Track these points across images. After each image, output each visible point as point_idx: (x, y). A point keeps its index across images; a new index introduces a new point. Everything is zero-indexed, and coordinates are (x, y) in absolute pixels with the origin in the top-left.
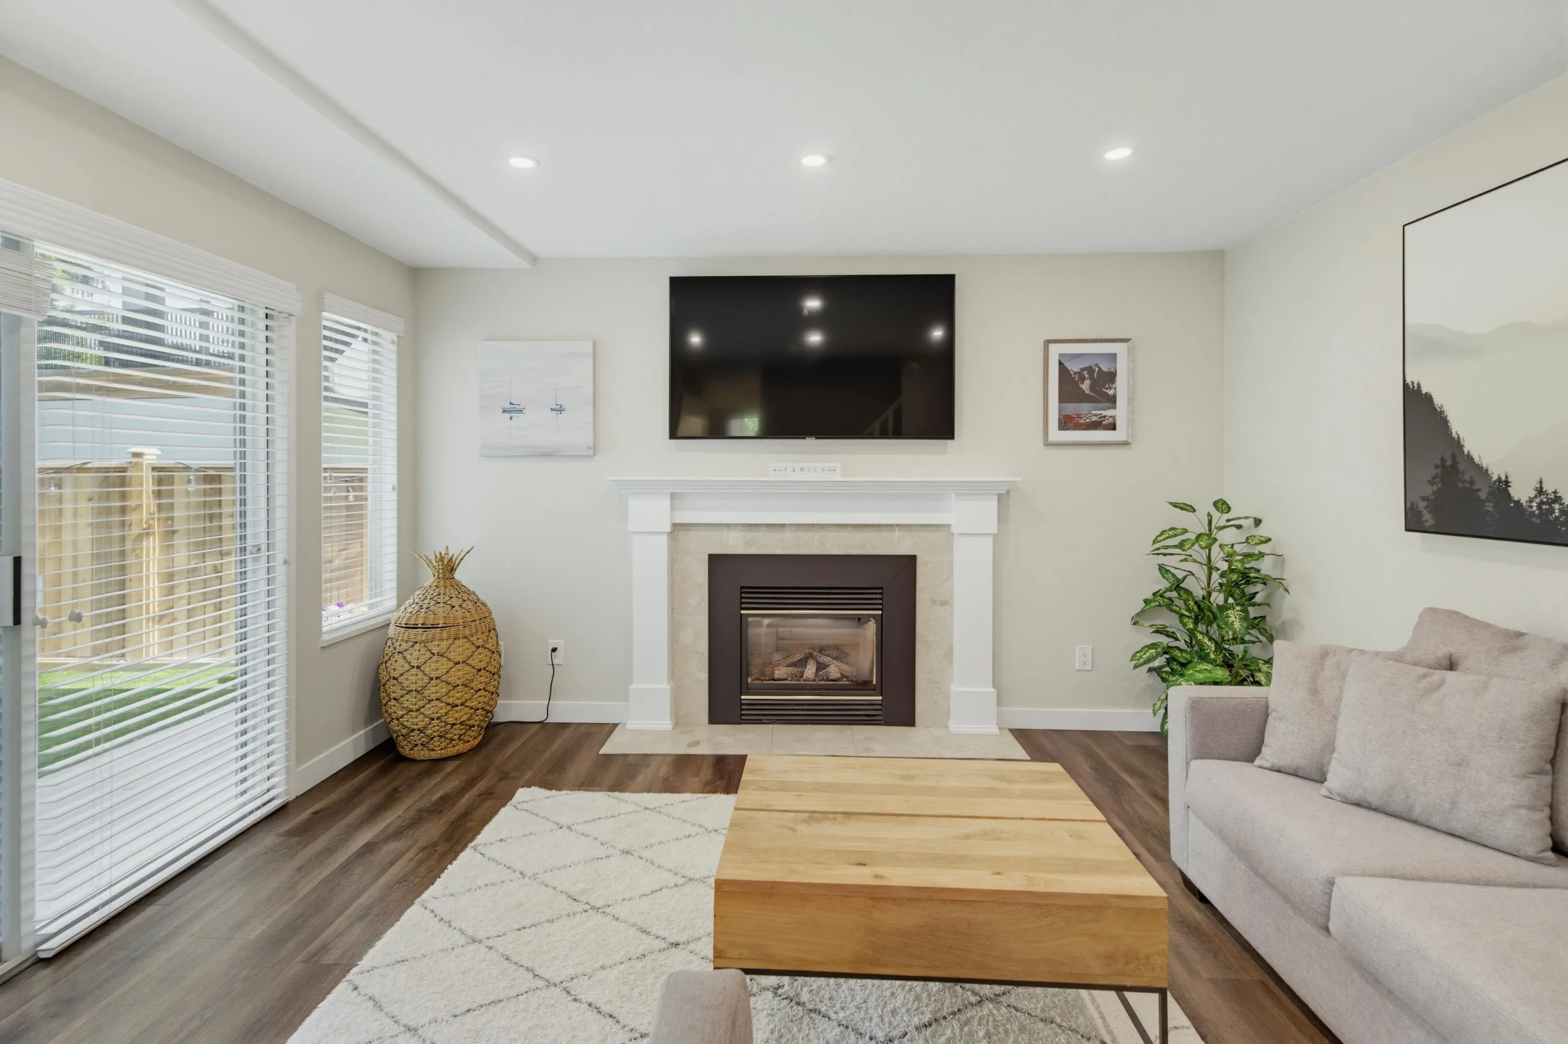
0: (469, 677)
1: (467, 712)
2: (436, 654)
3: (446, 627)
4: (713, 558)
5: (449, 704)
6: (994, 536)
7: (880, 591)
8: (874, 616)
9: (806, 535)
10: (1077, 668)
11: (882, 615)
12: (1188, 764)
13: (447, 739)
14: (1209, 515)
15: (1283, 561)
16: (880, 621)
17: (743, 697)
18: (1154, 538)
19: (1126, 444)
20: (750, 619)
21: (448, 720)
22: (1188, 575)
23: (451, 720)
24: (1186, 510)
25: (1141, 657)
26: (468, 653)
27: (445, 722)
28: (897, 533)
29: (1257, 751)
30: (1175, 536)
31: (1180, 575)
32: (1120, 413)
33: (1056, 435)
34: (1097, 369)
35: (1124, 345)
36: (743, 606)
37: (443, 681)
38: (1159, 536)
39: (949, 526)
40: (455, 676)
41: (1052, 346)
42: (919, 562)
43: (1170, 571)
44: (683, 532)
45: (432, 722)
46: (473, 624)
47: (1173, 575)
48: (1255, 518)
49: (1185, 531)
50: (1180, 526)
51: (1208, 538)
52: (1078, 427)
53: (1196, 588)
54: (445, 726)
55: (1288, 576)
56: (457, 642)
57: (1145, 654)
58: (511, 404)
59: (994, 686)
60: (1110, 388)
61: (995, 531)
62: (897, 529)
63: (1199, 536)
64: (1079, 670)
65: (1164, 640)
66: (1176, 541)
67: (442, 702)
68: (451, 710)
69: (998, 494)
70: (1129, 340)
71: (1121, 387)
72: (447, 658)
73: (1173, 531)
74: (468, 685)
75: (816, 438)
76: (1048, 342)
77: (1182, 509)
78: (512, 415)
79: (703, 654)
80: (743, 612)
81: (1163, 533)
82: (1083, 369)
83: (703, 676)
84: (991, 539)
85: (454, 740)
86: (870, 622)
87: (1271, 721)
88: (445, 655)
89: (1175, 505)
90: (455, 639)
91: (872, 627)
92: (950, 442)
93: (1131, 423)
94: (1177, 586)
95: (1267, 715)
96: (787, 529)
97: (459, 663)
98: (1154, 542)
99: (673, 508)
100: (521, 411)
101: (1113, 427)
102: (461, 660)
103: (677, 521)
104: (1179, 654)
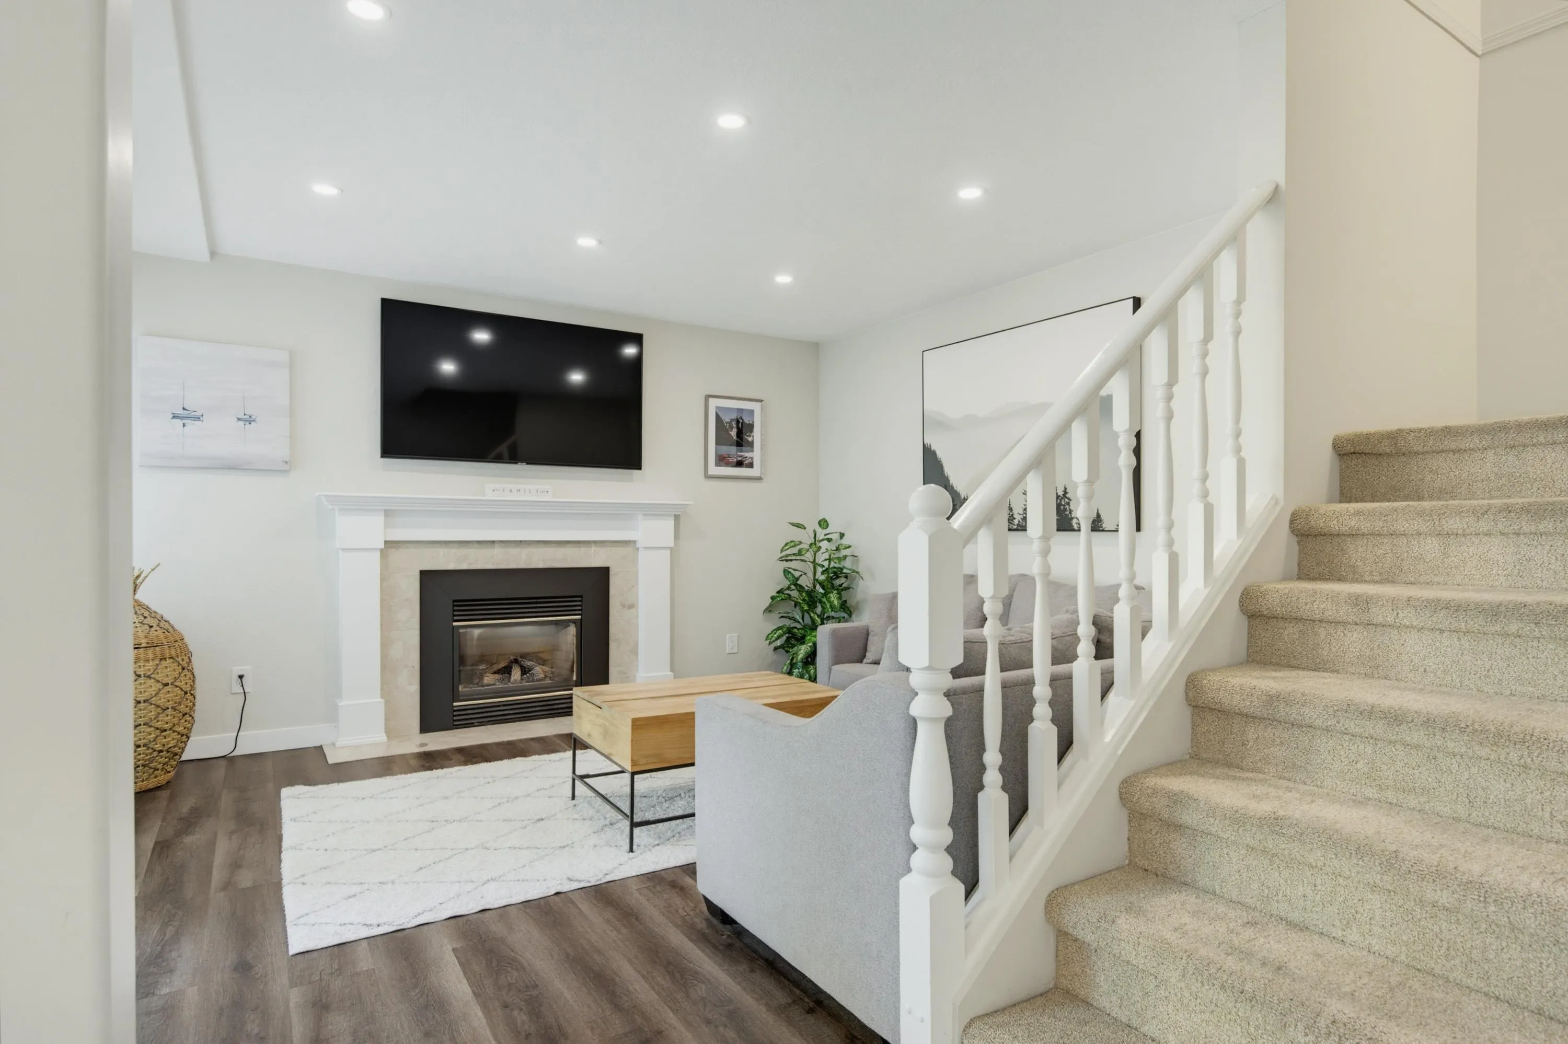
0: (177, 699)
1: (174, 737)
2: (142, 676)
3: (150, 647)
4: (424, 574)
5: (157, 729)
6: (671, 548)
7: (580, 599)
8: (574, 621)
9: (514, 551)
10: (727, 652)
11: (581, 619)
12: (830, 670)
13: (151, 768)
14: (815, 531)
15: (858, 560)
16: (580, 625)
17: (455, 704)
18: (781, 548)
19: (759, 479)
20: (461, 631)
21: (156, 746)
22: (801, 575)
23: (158, 747)
24: (800, 528)
25: (772, 637)
26: (176, 674)
27: (152, 749)
28: (593, 549)
29: (864, 656)
30: (795, 546)
31: (797, 574)
32: (756, 455)
33: (714, 470)
34: (741, 421)
35: (759, 404)
36: (455, 618)
37: (151, 704)
38: (784, 546)
39: (634, 542)
40: (164, 698)
41: (711, 400)
42: (612, 573)
43: (790, 572)
44: (393, 550)
45: (138, 749)
46: (176, 644)
47: (793, 575)
48: (840, 533)
49: (801, 543)
50: (797, 539)
51: (815, 545)
52: (728, 464)
53: (806, 582)
54: (151, 754)
55: (860, 569)
56: (163, 662)
57: (775, 634)
58: (184, 409)
59: (672, 670)
60: (750, 436)
61: (672, 544)
62: (593, 545)
63: (811, 545)
64: (729, 653)
65: (788, 623)
66: (795, 550)
67: (151, 726)
68: (160, 735)
69: (675, 515)
70: (762, 401)
71: (756, 436)
72: (155, 679)
73: (792, 544)
74: (177, 708)
75: (527, 464)
76: (708, 397)
77: (797, 527)
78: (184, 421)
79: (413, 667)
80: (455, 624)
81: (786, 544)
82: (732, 420)
83: (414, 688)
84: (668, 552)
85: (158, 770)
86: (569, 628)
87: (870, 638)
88: (152, 676)
89: (793, 525)
90: (161, 659)
91: (572, 630)
92: (635, 472)
93: (763, 462)
94: (795, 583)
95: (868, 634)
96: (496, 545)
97: (167, 685)
98: (782, 551)
99: (386, 526)
100: (198, 419)
101: (751, 465)
102: (170, 682)
103: (388, 539)
104: (797, 631)
